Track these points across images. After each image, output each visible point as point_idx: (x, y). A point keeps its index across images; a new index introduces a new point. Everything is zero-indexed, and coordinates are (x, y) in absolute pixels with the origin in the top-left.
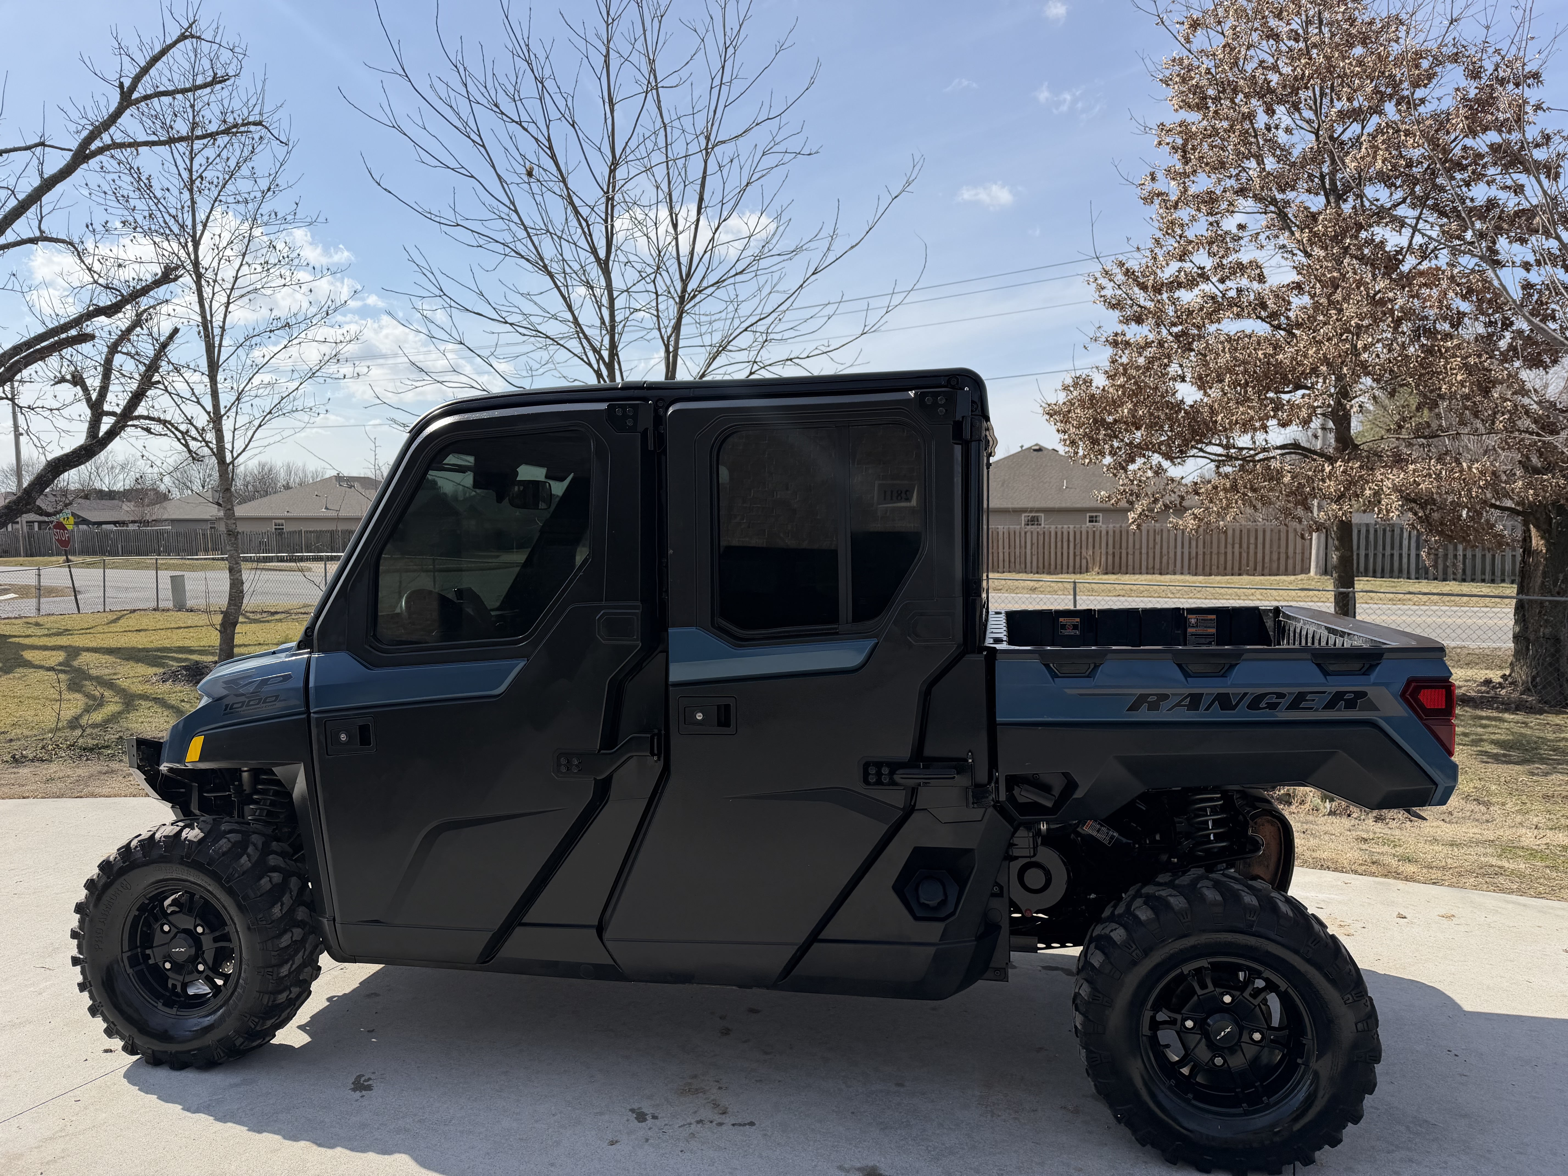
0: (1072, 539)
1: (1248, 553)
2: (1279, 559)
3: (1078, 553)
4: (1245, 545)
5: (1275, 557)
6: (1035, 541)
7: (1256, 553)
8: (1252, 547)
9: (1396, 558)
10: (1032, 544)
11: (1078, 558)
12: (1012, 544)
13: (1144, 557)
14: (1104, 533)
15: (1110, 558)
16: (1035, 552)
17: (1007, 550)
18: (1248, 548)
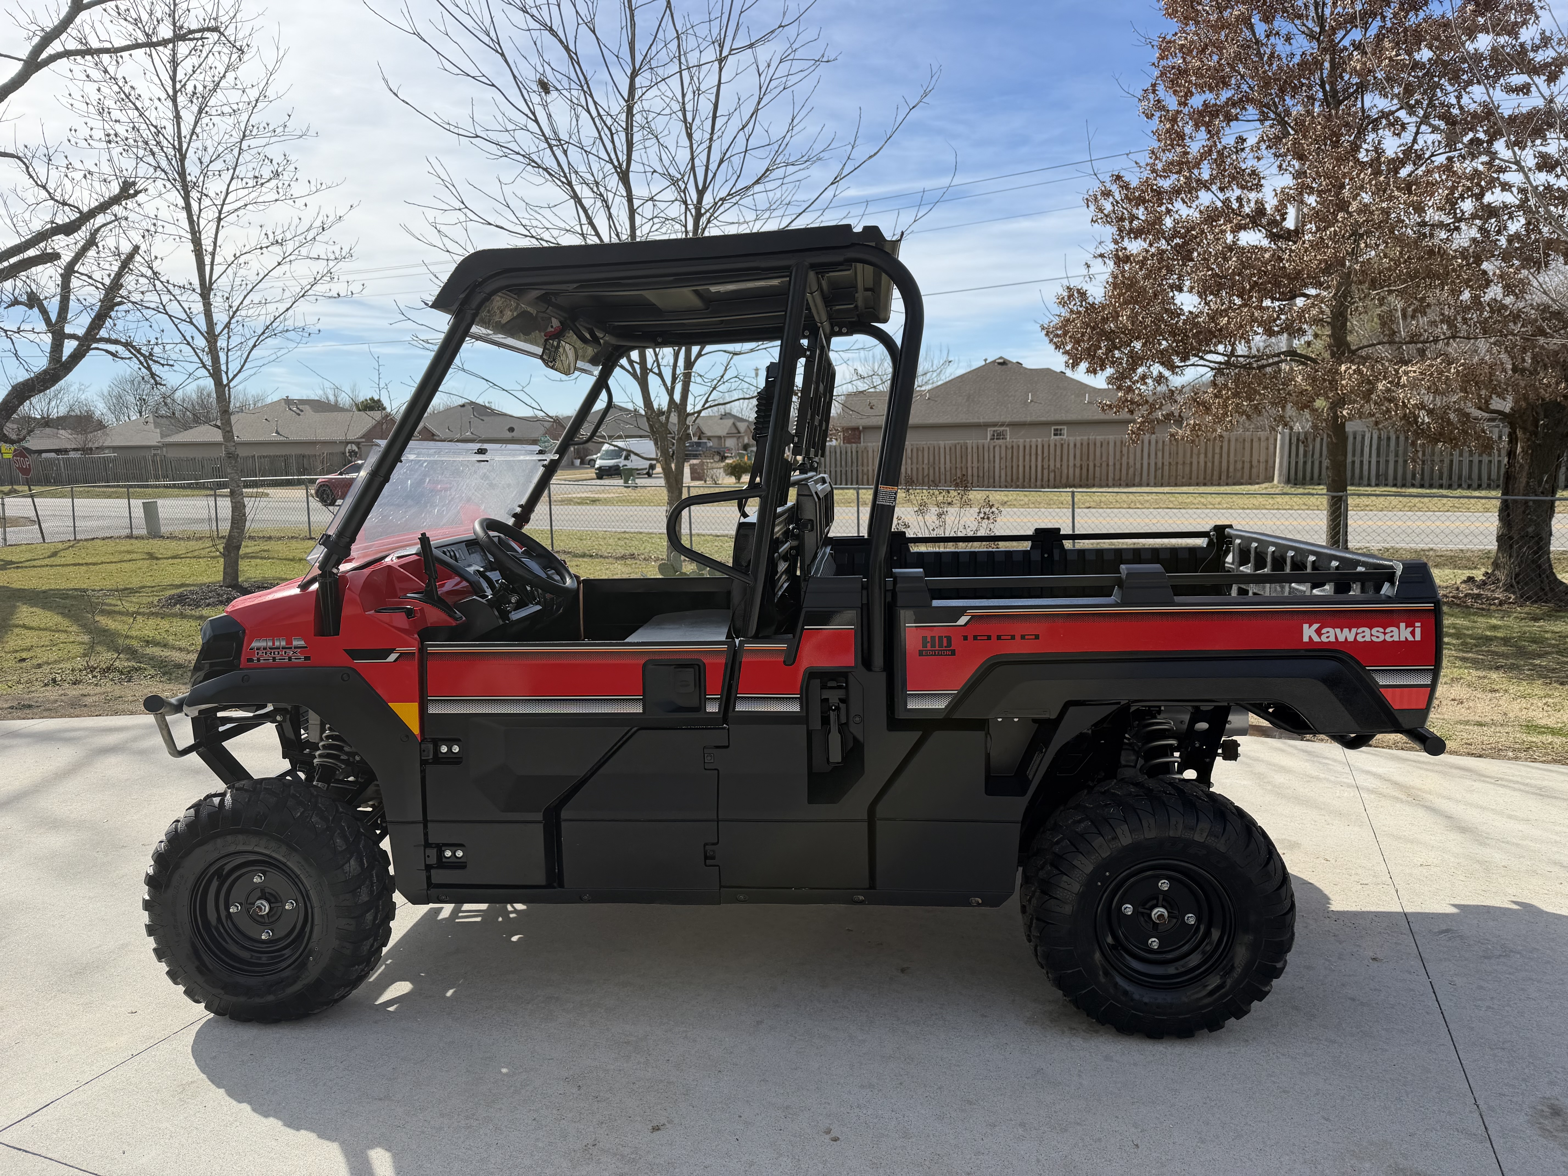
0: (1040, 452)
1: (1213, 463)
2: (1243, 468)
3: (1046, 466)
4: (1210, 455)
5: (1239, 466)
6: (1003, 455)
7: (1221, 462)
8: (1217, 457)
9: (1357, 465)
10: (1001, 458)
11: (1046, 472)
12: (981, 458)
13: (1111, 468)
14: (1072, 445)
15: (1078, 471)
16: (1003, 466)
17: (975, 465)
18: (1213, 457)
